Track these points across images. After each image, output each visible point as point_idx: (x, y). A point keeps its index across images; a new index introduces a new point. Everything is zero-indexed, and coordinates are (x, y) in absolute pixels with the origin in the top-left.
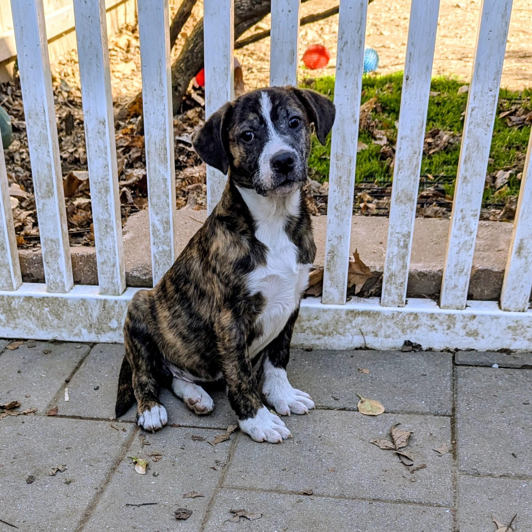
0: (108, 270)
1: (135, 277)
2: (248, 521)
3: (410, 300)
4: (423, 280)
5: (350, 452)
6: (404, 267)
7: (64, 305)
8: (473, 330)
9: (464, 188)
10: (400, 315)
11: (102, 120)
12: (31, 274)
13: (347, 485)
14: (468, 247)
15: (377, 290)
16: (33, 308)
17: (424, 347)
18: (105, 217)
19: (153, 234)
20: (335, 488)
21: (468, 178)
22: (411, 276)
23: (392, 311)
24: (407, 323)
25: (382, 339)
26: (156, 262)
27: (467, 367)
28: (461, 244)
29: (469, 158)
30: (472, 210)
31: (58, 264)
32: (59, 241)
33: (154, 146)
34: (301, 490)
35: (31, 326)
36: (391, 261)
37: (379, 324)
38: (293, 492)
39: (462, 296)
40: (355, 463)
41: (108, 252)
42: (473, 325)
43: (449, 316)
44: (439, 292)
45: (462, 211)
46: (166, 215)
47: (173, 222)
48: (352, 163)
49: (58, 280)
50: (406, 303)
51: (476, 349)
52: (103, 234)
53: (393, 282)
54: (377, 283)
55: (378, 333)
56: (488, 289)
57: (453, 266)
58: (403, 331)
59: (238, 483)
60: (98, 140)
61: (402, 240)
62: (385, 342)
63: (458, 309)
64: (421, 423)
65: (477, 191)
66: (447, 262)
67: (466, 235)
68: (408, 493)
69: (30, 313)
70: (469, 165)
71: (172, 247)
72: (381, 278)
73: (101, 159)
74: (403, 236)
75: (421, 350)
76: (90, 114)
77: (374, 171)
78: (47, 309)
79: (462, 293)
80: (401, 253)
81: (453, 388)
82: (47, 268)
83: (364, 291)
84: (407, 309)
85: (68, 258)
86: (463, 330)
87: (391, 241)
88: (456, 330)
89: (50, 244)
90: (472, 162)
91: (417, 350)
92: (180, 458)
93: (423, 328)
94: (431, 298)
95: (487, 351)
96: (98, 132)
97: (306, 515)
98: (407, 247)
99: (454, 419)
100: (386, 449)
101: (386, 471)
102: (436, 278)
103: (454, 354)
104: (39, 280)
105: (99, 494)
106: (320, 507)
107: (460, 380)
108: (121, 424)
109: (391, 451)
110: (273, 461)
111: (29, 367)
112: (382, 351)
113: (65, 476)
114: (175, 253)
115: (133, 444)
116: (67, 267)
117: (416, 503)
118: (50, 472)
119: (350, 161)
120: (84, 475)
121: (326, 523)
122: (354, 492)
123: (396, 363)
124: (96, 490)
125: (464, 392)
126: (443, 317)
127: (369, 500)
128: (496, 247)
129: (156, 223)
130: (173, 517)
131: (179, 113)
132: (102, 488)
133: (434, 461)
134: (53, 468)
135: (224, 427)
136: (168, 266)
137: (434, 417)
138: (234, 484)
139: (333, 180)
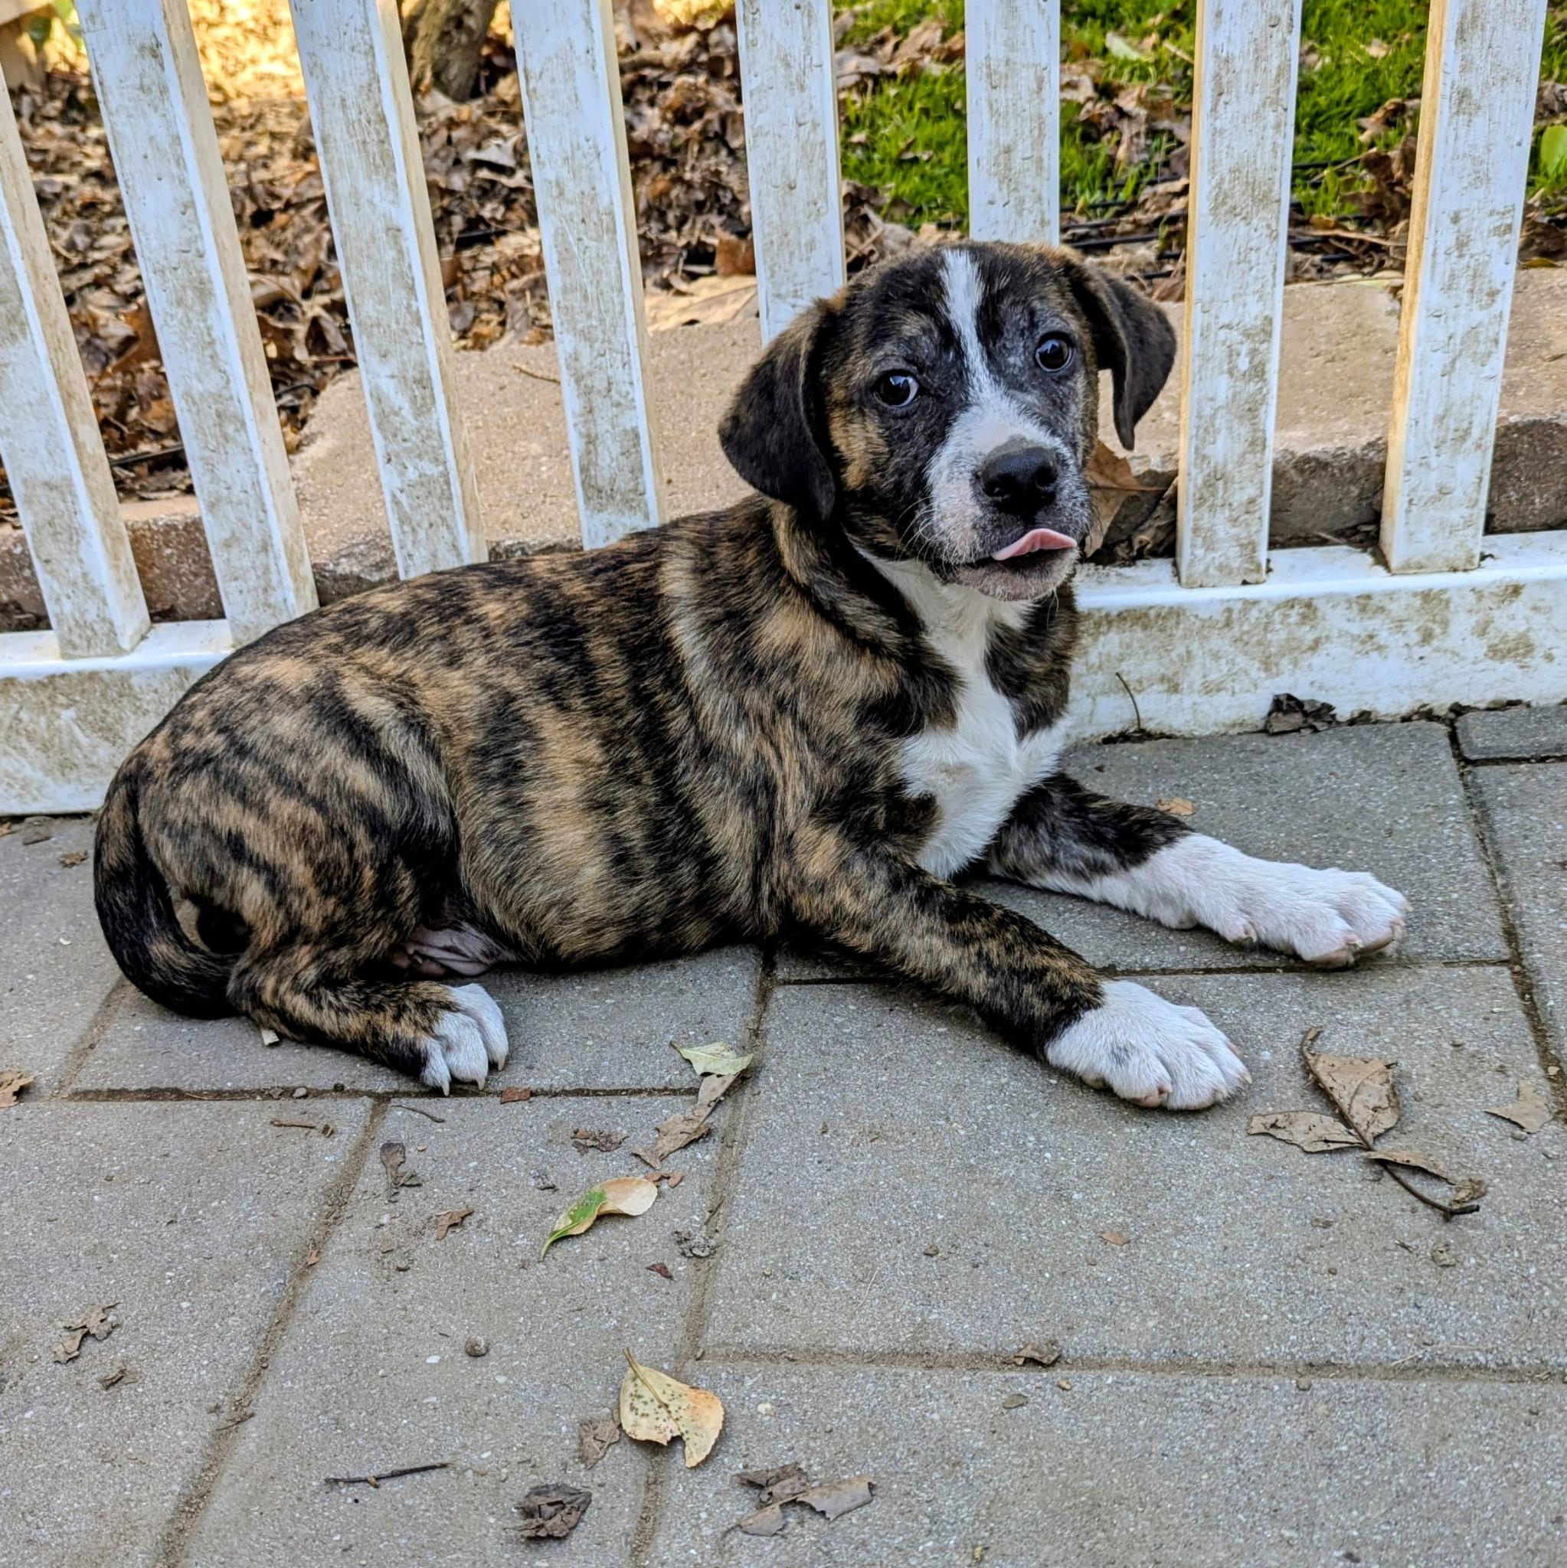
0: (246, 563)
1: (345, 578)
2: (818, 1523)
3: (1280, 557)
4: (1315, 483)
5: (1170, 1152)
6: (1257, 444)
7: (121, 695)
8: (1512, 635)
9: (1462, 131)
10: (1254, 613)
11: (147, 43)
12: (14, 602)
13: (1188, 1303)
14: (1482, 348)
15: (1161, 536)
16: (24, 716)
17: (1344, 711)
18: (212, 387)
19: (380, 426)
20: (1144, 1320)
21: (1476, 93)
22: (1278, 475)
23: (1223, 601)
24: (1278, 636)
25: (1196, 698)
26: (402, 522)
27: (1511, 768)
28: (1458, 339)
29: (1475, 19)
30: (1492, 213)
31: (81, 561)
32: (71, 484)
34: (1011, 1341)
35: (28, 771)
36: (1206, 430)
37: (1181, 649)
38: (980, 1354)
39: (1468, 524)
40: (1199, 1198)
41: (240, 503)
42: (1513, 618)
43: (1427, 596)
44: (1376, 518)
45: (1456, 219)
46: (413, 355)
47: (444, 376)
48: (1045, 93)
49: (91, 616)
50: (1269, 570)
51: (1525, 699)
52: (213, 444)
53: (1219, 502)
54: (1159, 511)
55: (1180, 678)
56: (1547, 490)
57: (1430, 422)
58: (1268, 664)
59: (760, 1333)
60: (145, 115)
61: (1244, 349)
62: (1206, 708)
63: (1455, 570)
64: (1408, 1001)
65: (1509, 138)
66: (1403, 412)
67: (1475, 306)
68: (1443, 1321)
69: (18, 733)
70: (1477, 45)
71: (451, 464)
72: (1169, 492)
73: (165, 180)
74: (1247, 334)
75: (1333, 722)
76: (103, 23)
77: (1068, 177)
78: (68, 714)
79: (1466, 512)
80: (1244, 396)
81: (1485, 849)
82: (48, 576)
83: (1116, 544)
84: (1274, 589)
85: (116, 539)
86: (1477, 641)
87: (1206, 358)
88: (1452, 641)
89: (44, 500)
90: (1488, 34)
91: (1318, 725)
92: (532, 1233)
93: (1334, 648)
94: (1350, 543)
96: (142, 88)
97: (1051, 1473)
98: (1263, 372)
99: (1525, 976)
100: (1330, 1152)
101: (1327, 1225)
102: (1360, 472)
103: (1451, 724)
104: (40, 622)
105: (226, 1437)
106: (1104, 1424)
107: (1499, 816)
108: (318, 1105)
109: (1350, 1158)
110: (885, 1217)
111: (19, 916)
112: (1200, 739)
113: (102, 1359)
114: (462, 481)
115: (360, 1187)
116: (117, 567)
117: (1486, 1368)
118: (60, 1349)
119: (1040, 82)
120: (172, 1350)
121: (1143, 1505)
122: (1223, 1337)
123: (1257, 778)
124: (213, 1418)
125: (1532, 865)
126: (1403, 602)
127: (1293, 1369)
128: (1542, 346)
129: (384, 388)
130: (513, 1533)
131: (475, 94)
132: (239, 1405)
133: (1503, 1164)
134: (69, 1329)
135: (685, 1082)
136: (444, 530)
137: (1446, 973)
138: (743, 1336)
139: (983, 163)
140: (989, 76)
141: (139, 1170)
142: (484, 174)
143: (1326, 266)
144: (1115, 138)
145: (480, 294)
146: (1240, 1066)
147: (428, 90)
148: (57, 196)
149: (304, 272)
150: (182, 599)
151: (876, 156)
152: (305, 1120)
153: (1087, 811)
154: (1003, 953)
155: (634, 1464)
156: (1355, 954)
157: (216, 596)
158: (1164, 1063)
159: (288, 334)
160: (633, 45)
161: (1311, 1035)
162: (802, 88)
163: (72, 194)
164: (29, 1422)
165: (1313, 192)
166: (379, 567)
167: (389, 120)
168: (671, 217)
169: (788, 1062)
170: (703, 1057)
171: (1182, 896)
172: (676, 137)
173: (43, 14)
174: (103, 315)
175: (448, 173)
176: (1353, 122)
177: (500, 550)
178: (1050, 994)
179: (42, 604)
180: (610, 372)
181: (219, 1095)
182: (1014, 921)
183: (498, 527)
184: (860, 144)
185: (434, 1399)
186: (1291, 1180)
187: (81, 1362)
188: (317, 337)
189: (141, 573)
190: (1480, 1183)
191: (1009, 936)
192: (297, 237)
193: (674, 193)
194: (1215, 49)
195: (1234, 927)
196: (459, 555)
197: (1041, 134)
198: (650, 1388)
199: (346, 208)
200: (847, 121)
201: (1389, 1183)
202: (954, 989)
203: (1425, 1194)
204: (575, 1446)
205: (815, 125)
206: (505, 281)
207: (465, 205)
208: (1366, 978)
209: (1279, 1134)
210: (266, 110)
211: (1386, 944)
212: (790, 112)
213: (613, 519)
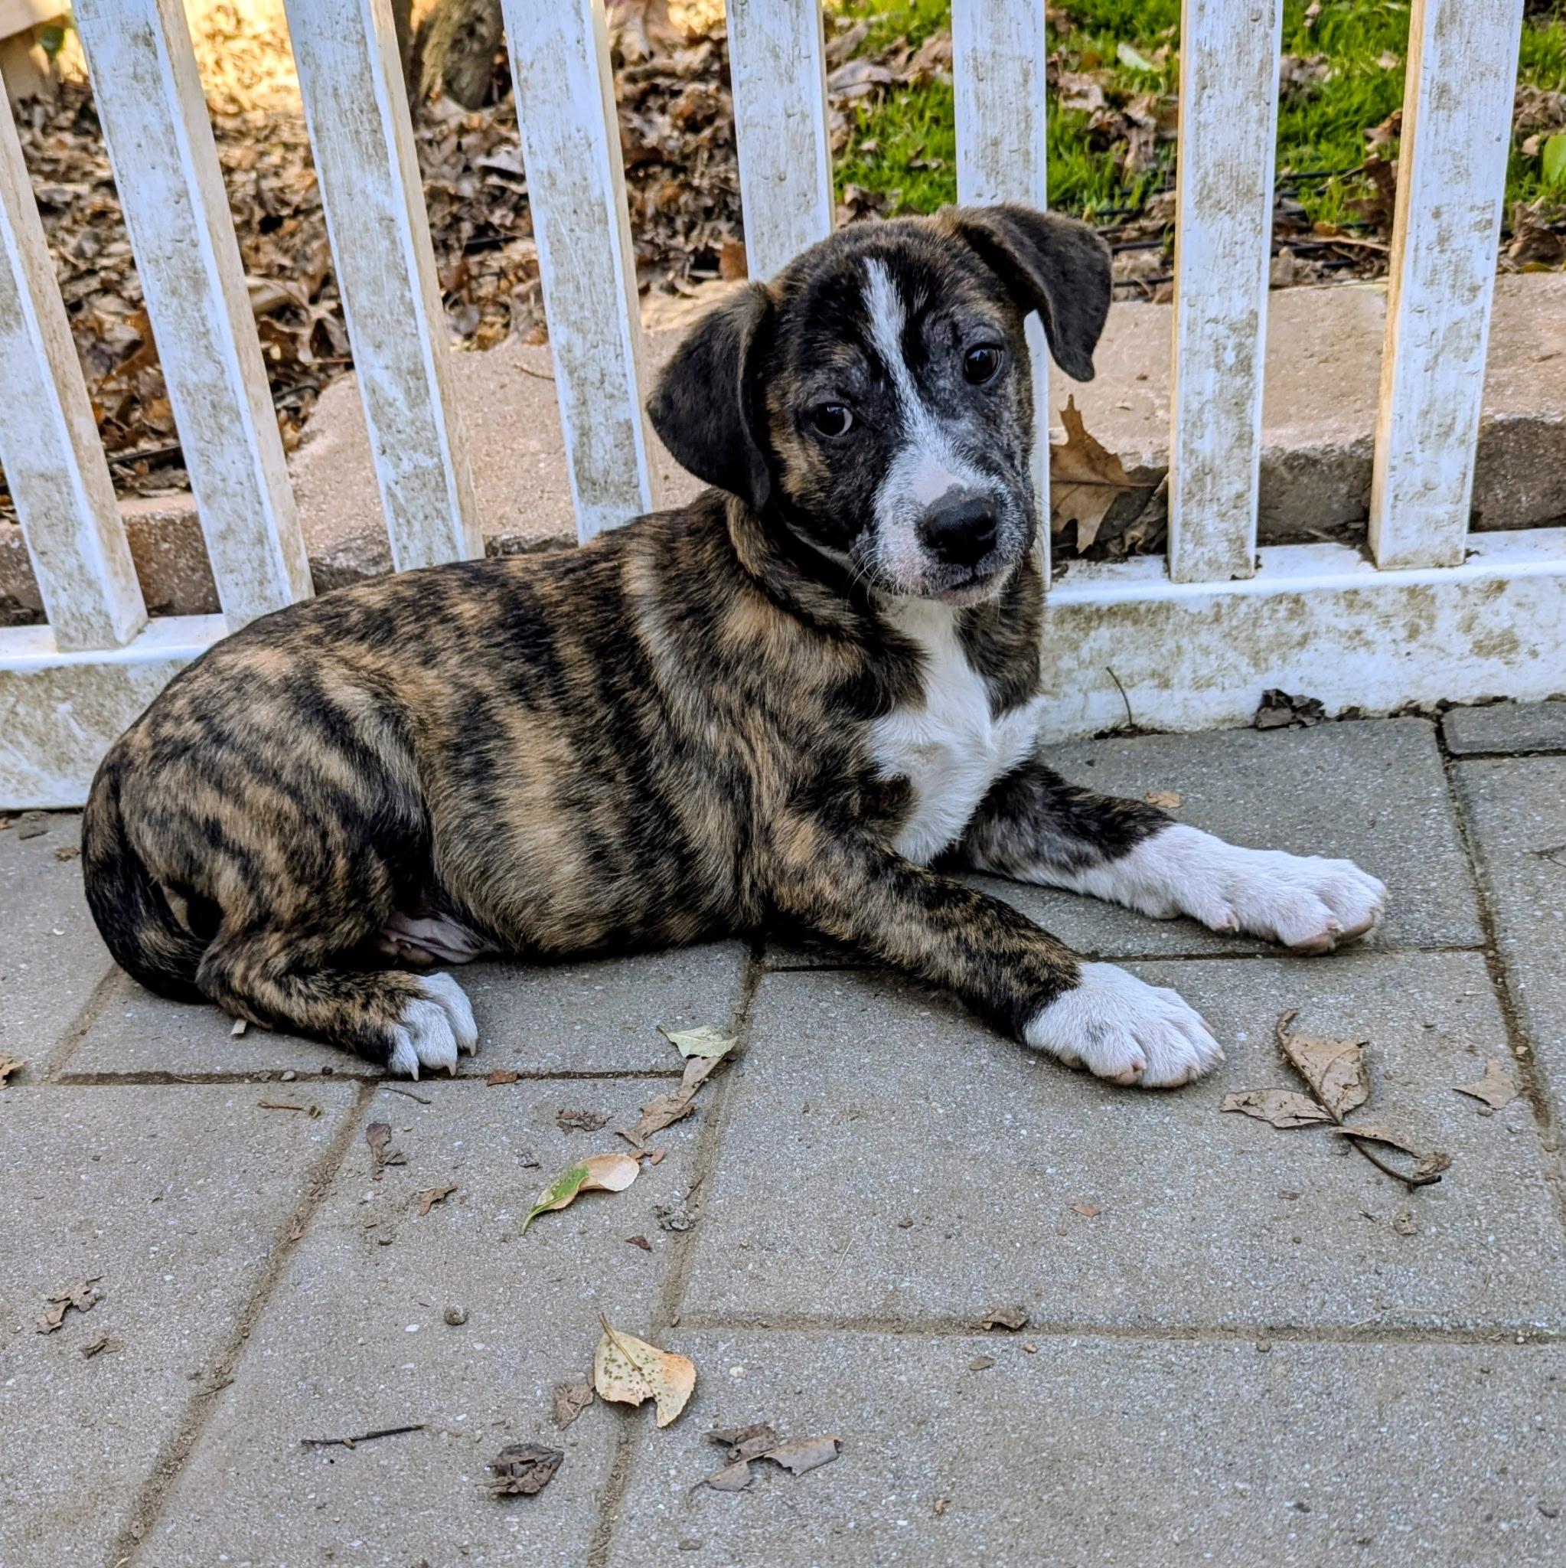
0: (242, 555)
1: (341, 572)
2: (784, 1479)
3: (1269, 553)
4: (1305, 480)
5: (1143, 1128)
6: (1244, 438)
7: (117, 689)
8: (1497, 631)
9: (1442, 127)
10: (1243, 608)
11: (141, 32)
12: (10, 597)
13: (1155, 1271)
14: (1465, 344)
15: (1152, 532)
16: (21, 709)
17: (1332, 708)
18: (207, 378)
19: (375, 418)
20: (1111, 1287)
21: (1455, 89)
22: (1266, 471)
23: (1212, 596)
24: (1266, 631)
25: (1186, 693)
26: (397, 515)
27: (1495, 762)
28: (1440, 335)
29: (1453, 14)
30: (1472, 208)
31: (77, 553)
32: (66, 476)
33: (332, 103)
34: (981, 1307)
35: (25, 766)
36: (1195, 425)
37: (1170, 644)
38: (949, 1320)
39: (1453, 519)
40: (1170, 1172)
41: (235, 495)
42: (1497, 613)
43: (1413, 591)
44: (1365, 516)
45: (1437, 214)
46: (408, 346)
47: (438, 368)
48: (1032, 87)
49: (87, 609)
50: (1258, 566)
51: (1511, 695)
52: (208, 435)
53: (1208, 497)
54: (1150, 507)
55: (1171, 673)
56: (1533, 488)
57: (1414, 416)
58: (1257, 660)
59: (736, 1301)
60: (138, 104)
61: (1231, 343)
62: (1197, 703)
63: (1441, 566)
64: (1383, 985)
65: (1488, 133)
66: (1389, 408)
67: (1457, 301)
68: (1402, 1287)
69: (14, 726)
70: (1456, 40)
71: (446, 456)
72: (1160, 488)
73: (159, 170)
74: (1233, 328)
75: (1321, 717)
76: (97, 12)
77: (1076, 185)
78: (64, 708)
79: (1451, 508)
80: (1231, 390)
81: (1465, 840)
82: (44, 569)
83: (1107, 541)
84: (1262, 584)
85: (112, 532)
86: (1463, 638)
87: (1192, 352)
88: (1438, 637)
89: (39, 491)
90: (1466, 29)
91: (1307, 720)
92: (514, 1208)
93: (1322, 644)
94: (1339, 540)
95: (1551, 699)
96: (135, 77)
97: (1014, 1431)
98: (1249, 366)
99: (1497, 960)
100: (1300, 1128)
101: (1294, 1197)
102: (1349, 470)
103: (1438, 719)
104: (37, 617)
105: (205, 1402)
106: (1067, 1384)
107: (1480, 809)
108: (306, 1087)
109: (1319, 1133)
110: (861, 1191)
111: (14, 907)
112: (1193, 736)
113: (84, 1329)
114: (457, 475)
115: (346, 1165)
116: (113, 560)
117: (1442, 1331)
118: (42, 1320)
119: (1026, 75)
120: (153, 1320)
121: (1102, 1460)
122: (1187, 1303)
123: (1244, 771)
124: (193, 1384)
125: (1510, 854)
126: (1390, 597)
127: (1255, 1332)
128: (1532, 347)
129: (378, 379)
130: (485, 1490)
131: (488, 102)
132: (219, 1373)
133: (1468, 1138)
134: (52, 1301)
135: (672, 1064)
136: (439, 522)
137: (1421, 958)
138: (720, 1304)
139: (971, 155)
140: (976, 68)
141: (127, 1150)
142: (494, 180)
143: (1326, 272)
144: (1123, 147)
145: (486, 299)
146: (1213, 1043)
147: (438, 97)
148: (68, 204)
149: (312, 278)
150: (180, 594)
151: (886, 164)
152: (292, 1102)
153: (1071, 804)
154: (981, 936)
155: (607, 1425)
156: (1337, 940)
157: (213, 591)
158: (1138, 1041)
159: (294, 338)
160: (646, 53)
161: (1287, 1017)
162: (791, 80)
163: (82, 203)
164: (11, 1389)
165: (1318, 201)
166: (375, 561)
167: (382, 111)
168: (679, 223)
169: (774, 1046)
170: (688, 1040)
171: (1165, 886)
172: (686, 144)
173: (57, 24)
174: (109, 320)
175: (458, 179)
176: (1360, 133)
177: (497, 545)
178: (1028, 976)
179: (39, 600)
180: (603, 364)
181: (208, 1078)
182: (991, 906)
183: (495, 522)
184: (869, 151)
185: (411, 1365)
186: (1261, 1154)
187: (63, 1333)
188: (322, 340)
189: (139, 568)
190: (1444, 1156)
191: (987, 920)
192: (306, 243)
193: (683, 199)
194: (1198, 42)
195: (1218, 916)
196: (454, 548)
197: (1028, 127)
198: (624, 1352)
199: (339, 198)
200: (858, 129)
201: (1356, 1156)
202: (934, 975)
203: (1391, 1167)
204: (549, 1408)
205: (804, 117)
206: (511, 285)
207: (475, 211)
208: (1343, 963)
209: (1251, 1111)
210: (281, 121)
211: (1366, 930)
212: (779, 103)
213: (608, 511)
